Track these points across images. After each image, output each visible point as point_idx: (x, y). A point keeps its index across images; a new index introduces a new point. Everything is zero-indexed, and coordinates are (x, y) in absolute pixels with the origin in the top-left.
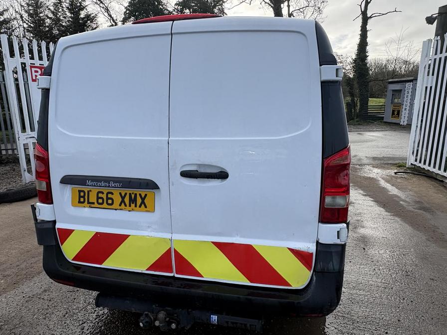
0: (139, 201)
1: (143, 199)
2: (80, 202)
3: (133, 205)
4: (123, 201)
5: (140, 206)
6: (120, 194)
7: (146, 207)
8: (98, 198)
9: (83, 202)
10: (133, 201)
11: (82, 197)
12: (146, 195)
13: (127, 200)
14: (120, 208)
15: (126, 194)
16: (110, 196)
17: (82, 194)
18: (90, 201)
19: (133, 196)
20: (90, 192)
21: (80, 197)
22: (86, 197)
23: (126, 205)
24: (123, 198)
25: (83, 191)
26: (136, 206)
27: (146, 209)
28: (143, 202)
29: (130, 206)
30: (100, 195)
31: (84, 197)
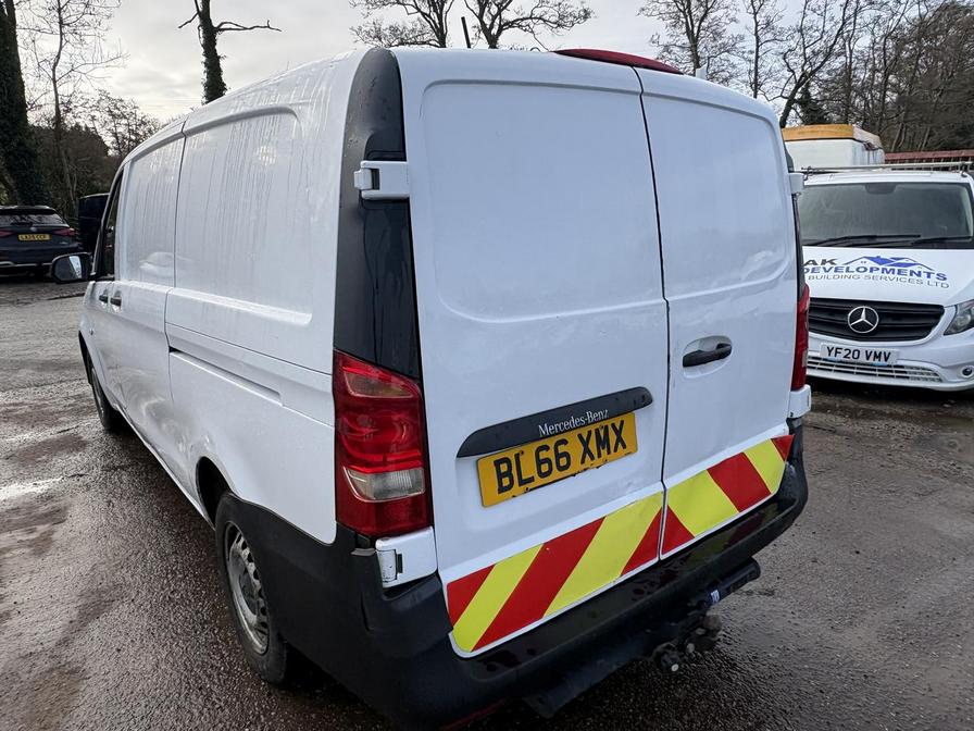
0: (613, 437)
1: (618, 433)
2: (502, 489)
3: (604, 452)
4: (587, 451)
5: (616, 450)
6: (580, 436)
7: (624, 447)
8: (540, 462)
9: (510, 486)
10: (603, 443)
11: (505, 475)
12: (622, 422)
13: (593, 446)
14: (584, 466)
15: (590, 433)
16: (562, 449)
17: (504, 468)
18: (524, 478)
19: (602, 433)
20: (521, 457)
21: (500, 476)
22: (514, 472)
23: (592, 458)
24: (585, 443)
25: (506, 460)
26: (609, 453)
27: (626, 451)
28: (620, 440)
29: (599, 456)
30: (543, 454)
31: (509, 474)
